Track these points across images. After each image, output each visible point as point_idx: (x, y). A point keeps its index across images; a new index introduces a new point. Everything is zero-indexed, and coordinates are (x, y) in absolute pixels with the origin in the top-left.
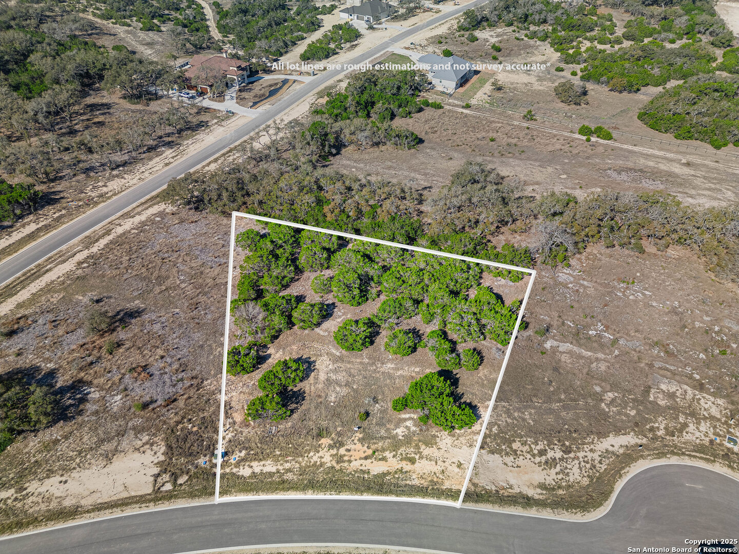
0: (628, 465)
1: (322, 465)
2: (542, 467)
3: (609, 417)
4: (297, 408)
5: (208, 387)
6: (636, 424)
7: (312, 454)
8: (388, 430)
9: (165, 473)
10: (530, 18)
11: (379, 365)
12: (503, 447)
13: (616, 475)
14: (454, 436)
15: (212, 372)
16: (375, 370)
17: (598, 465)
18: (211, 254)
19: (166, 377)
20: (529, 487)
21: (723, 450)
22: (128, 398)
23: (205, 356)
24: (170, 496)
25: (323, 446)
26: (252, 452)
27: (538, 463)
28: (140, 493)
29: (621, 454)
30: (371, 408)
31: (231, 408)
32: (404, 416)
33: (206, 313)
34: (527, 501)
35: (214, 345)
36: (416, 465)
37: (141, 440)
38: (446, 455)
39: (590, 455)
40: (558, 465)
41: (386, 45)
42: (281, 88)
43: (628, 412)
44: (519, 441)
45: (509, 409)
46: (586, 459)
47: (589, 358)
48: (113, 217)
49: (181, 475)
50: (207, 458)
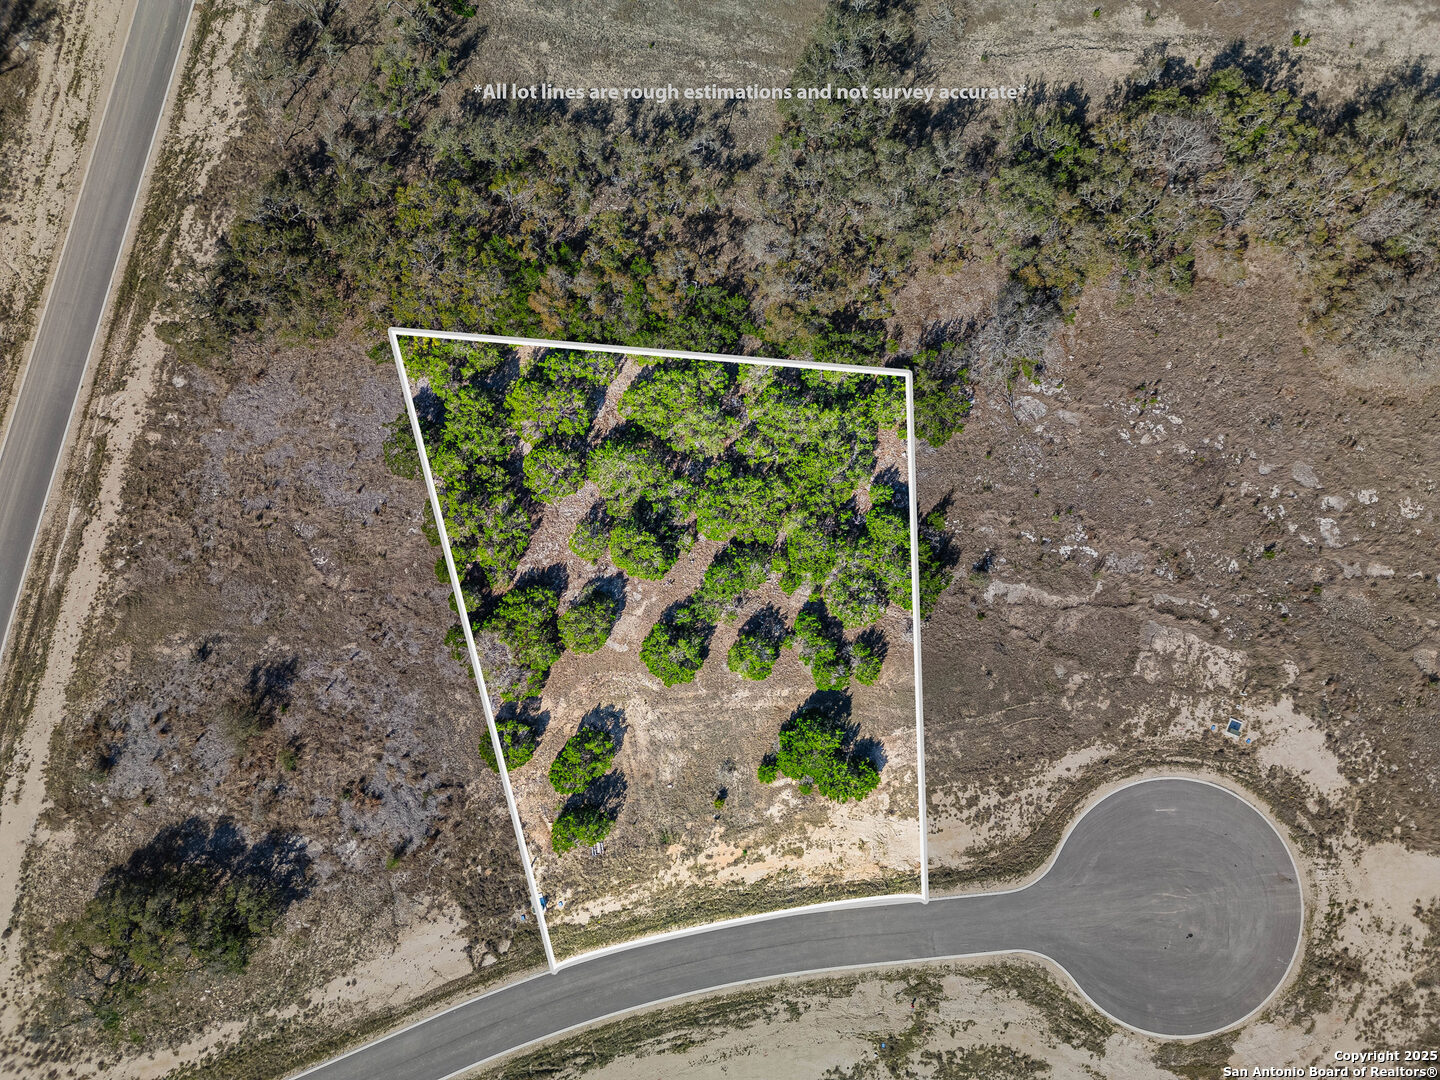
0: (1085, 795)
1: (679, 885)
6: (1107, 725)
8: (758, 812)
9: (477, 942)
11: (725, 697)
13: (1067, 815)
14: (851, 801)
15: (471, 767)
16: (720, 708)
17: (1045, 804)
19: (403, 793)
21: (1217, 745)
22: (367, 843)
23: (446, 738)
24: (498, 972)
25: (674, 858)
27: (966, 819)
28: (458, 976)
29: (1078, 781)
30: (728, 781)
32: (777, 784)
35: (450, 713)
36: (803, 858)
37: (422, 903)
38: (842, 835)
39: (1035, 791)
40: (993, 816)
43: (1099, 705)
46: (1030, 799)
47: (1053, 608)
49: (499, 942)
50: (523, 911)
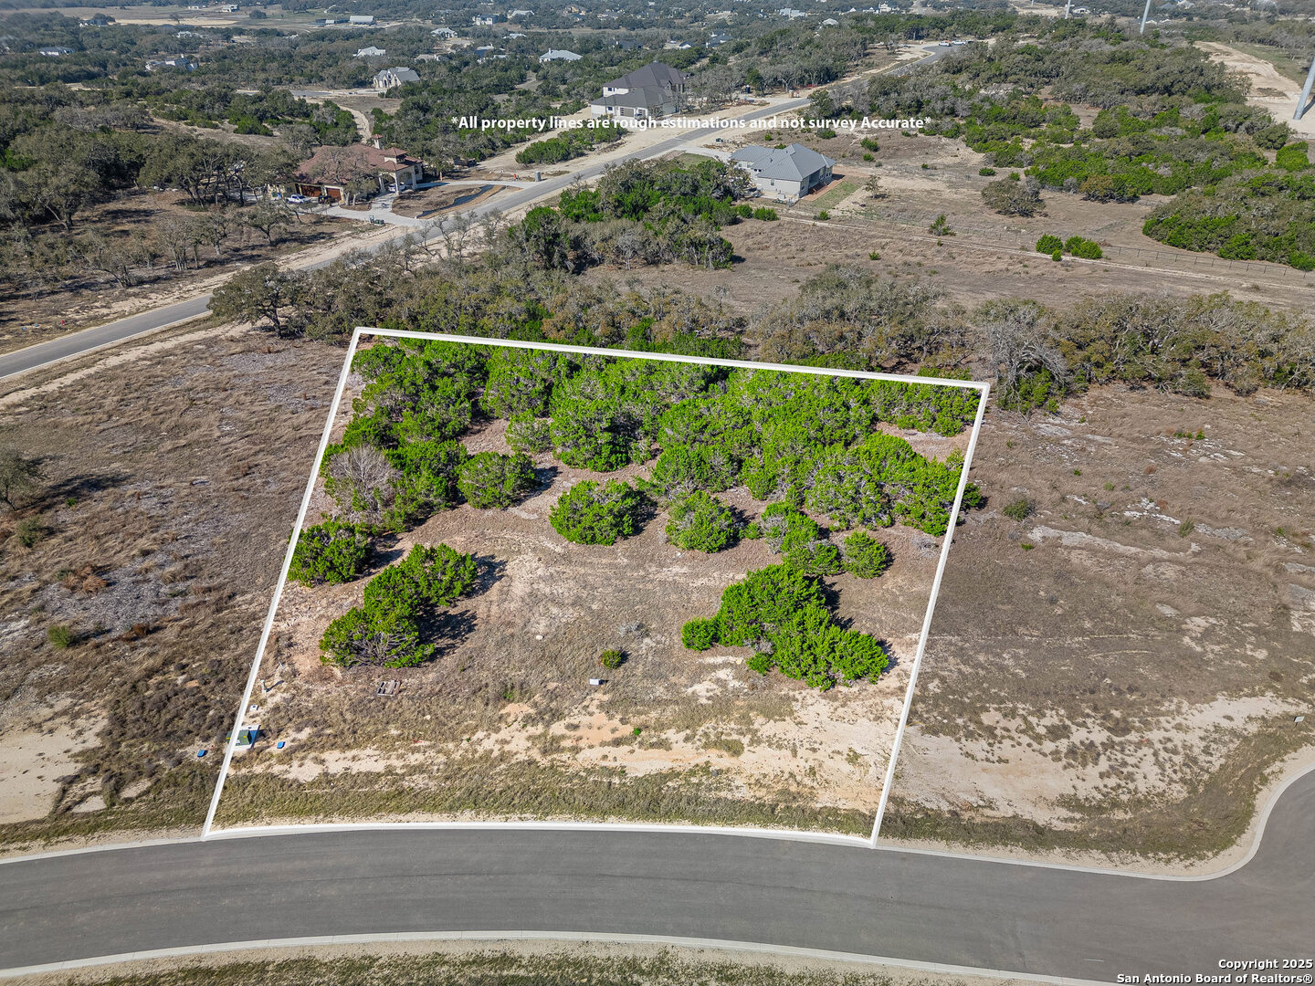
0: (1278, 756)
1: (503, 757)
2: (1064, 761)
3: (1207, 663)
4: (453, 646)
5: (244, 607)
6: (1275, 676)
7: (480, 734)
8: (672, 687)
9: (94, 773)
10: (926, 108)
11: (654, 569)
12: (960, 721)
13: (1253, 778)
14: (835, 699)
16: (644, 577)
17: (1202, 758)
18: (297, 394)
19: (146, 589)
20: (1035, 804)
22: (43, 625)
23: (250, 552)
24: (94, 825)
25: (510, 719)
26: (328, 731)
27: (1051, 753)
28: (14, 819)
29: (1254, 736)
30: (633, 645)
31: (290, 645)
32: (710, 660)
33: (268, 483)
34: (1038, 837)
36: (743, 757)
37: (52, 706)
38: (817, 736)
39: (1178, 738)
40: (1103, 758)
41: (673, 143)
42: (477, 195)
43: (1249, 653)
44: (996, 709)
45: (962, 649)
46: (1169, 745)
47: (1135, 557)
48: (108, 345)
49: (134, 779)
50: (212, 743)
